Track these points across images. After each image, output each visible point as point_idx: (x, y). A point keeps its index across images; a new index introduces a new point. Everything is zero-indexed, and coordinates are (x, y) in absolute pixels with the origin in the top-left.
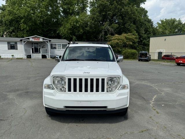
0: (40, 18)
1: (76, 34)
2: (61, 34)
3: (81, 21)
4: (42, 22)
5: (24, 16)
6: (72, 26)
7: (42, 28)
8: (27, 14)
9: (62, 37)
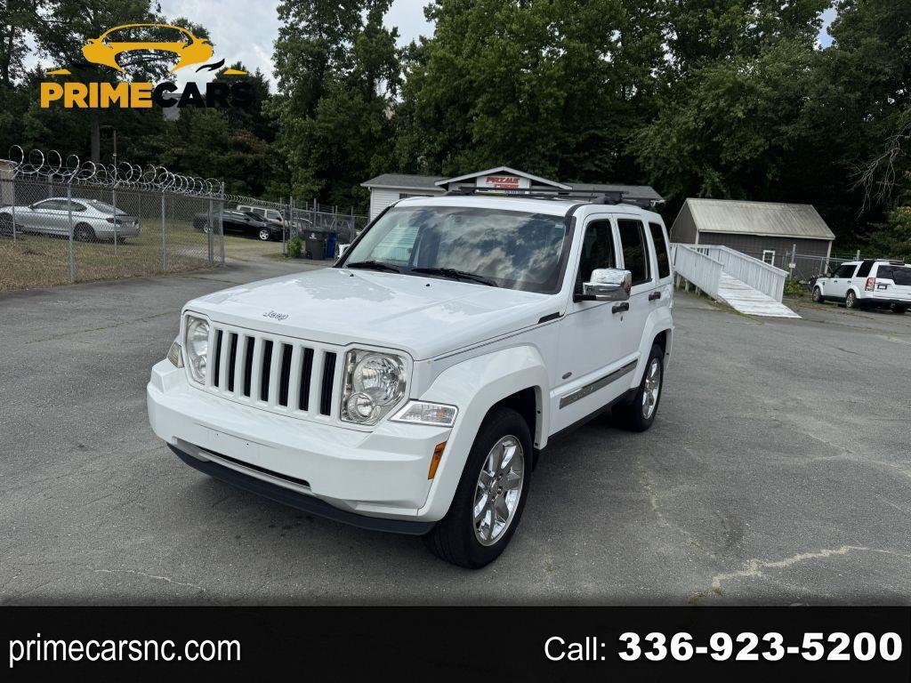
0: (557, 85)
1: (726, 157)
2: (641, 160)
3: (761, 87)
4: (562, 102)
5: (491, 82)
6: (706, 120)
7: (560, 134)
8: (503, 69)
9: (649, 173)
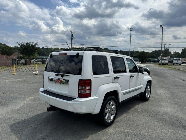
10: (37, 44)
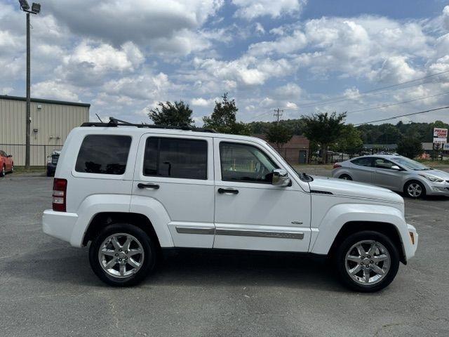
10: (345, 116)
